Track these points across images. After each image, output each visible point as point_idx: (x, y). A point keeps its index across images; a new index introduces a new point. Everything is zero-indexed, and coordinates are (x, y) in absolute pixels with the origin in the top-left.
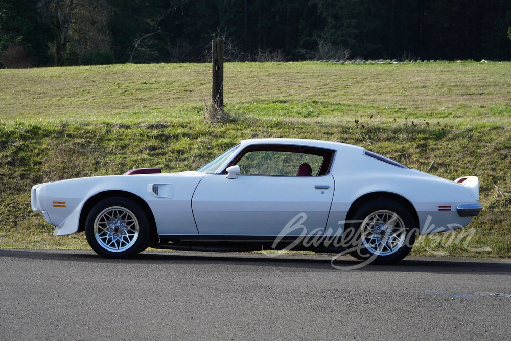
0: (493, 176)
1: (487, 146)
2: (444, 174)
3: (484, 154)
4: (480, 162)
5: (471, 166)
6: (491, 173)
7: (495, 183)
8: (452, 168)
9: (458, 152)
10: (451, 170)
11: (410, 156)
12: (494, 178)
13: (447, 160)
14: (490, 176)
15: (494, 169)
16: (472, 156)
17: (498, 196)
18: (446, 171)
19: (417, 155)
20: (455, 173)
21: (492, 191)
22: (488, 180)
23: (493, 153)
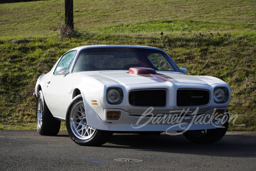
0: (246, 71)
1: (249, 49)
2: (213, 70)
3: (246, 55)
4: (240, 62)
5: (234, 64)
6: (246, 69)
7: (247, 76)
8: (220, 66)
9: (227, 54)
10: (219, 67)
11: (193, 58)
12: (247, 72)
13: (219, 60)
14: (245, 71)
15: (249, 66)
16: (236, 57)
17: (247, 85)
18: (215, 68)
19: (199, 57)
20: (221, 70)
21: (244, 82)
22: (242, 74)
23: (252, 55)
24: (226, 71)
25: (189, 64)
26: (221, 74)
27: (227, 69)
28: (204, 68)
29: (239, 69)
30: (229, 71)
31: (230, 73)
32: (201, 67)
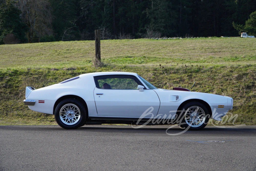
0: (221, 88)
1: (219, 75)
2: (200, 88)
3: (217, 79)
4: (216, 83)
5: (212, 84)
6: (221, 87)
7: (223, 92)
8: (203, 85)
9: (206, 78)
10: (203, 86)
11: (184, 80)
12: (222, 90)
13: (201, 82)
14: (220, 88)
15: (222, 86)
16: (213, 80)
18: (201, 87)
19: (188, 80)
20: (204, 88)
22: (219, 90)
23: (222, 78)
24: (208, 89)
25: (183, 84)
26: (205, 90)
27: (208, 87)
28: (193, 87)
29: (216, 87)
30: (210, 89)
31: (211, 90)
32: (191, 86)
